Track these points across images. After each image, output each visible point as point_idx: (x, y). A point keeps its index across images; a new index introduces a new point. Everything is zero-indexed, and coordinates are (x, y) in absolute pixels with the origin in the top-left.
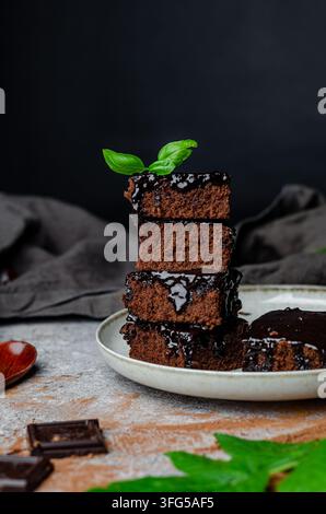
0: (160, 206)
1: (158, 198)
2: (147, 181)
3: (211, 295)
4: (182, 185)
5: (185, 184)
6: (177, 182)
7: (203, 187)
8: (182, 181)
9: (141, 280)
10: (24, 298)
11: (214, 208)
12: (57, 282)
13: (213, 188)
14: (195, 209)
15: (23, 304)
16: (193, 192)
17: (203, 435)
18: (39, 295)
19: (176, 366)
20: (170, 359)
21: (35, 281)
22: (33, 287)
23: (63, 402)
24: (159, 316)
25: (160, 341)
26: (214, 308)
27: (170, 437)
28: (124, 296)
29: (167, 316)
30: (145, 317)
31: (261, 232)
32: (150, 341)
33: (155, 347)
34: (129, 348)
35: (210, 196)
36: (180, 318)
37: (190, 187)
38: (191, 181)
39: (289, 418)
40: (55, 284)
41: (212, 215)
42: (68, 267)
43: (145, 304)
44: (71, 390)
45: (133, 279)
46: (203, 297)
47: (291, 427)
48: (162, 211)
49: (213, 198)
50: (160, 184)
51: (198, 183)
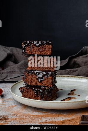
0: (31, 51)
1: (30, 48)
2: (27, 43)
3: (50, 78)
4: (37, 45)
5: (38, 44)
6: (36, 44)
7: (44, 45)
8: (37, 43)
9: (29, 73)
10: (5, 76)
11: (47, 52)
12: (15, 71)
13: (47, 46)
14: (41, 52)
15: (4, 78)
16: (40, 47)
17: (43, 118)
18: (9, 75)
19: (38, 100)
20: (36, 98)
21: (8, 71)
22: (8, 73)
23: (6, 106)
24: (34, 84)
25: (32, 92)
26: (50, 82)
27: (33, 118)
28: (23, 78)
29: (36, 84)
30: (29, 84)
31: (75, 60)
32: (29, 92)
33: (31, 94)
34: (22, 94)
35: (46, 48)
36: (40, 84)
37: (40, 45)
38: (40, 44)
39: (70, 114)
40: (14, 72)
41: (46, 54)
42: (18, 67)
43: (29, 80)
44: (10, 103)
45: (26, 73)
46: (47, 78)
47: (69, 117)
48: (31, 52)
49: (46, 49)
50: (31, 44)
51: (42, 44)
